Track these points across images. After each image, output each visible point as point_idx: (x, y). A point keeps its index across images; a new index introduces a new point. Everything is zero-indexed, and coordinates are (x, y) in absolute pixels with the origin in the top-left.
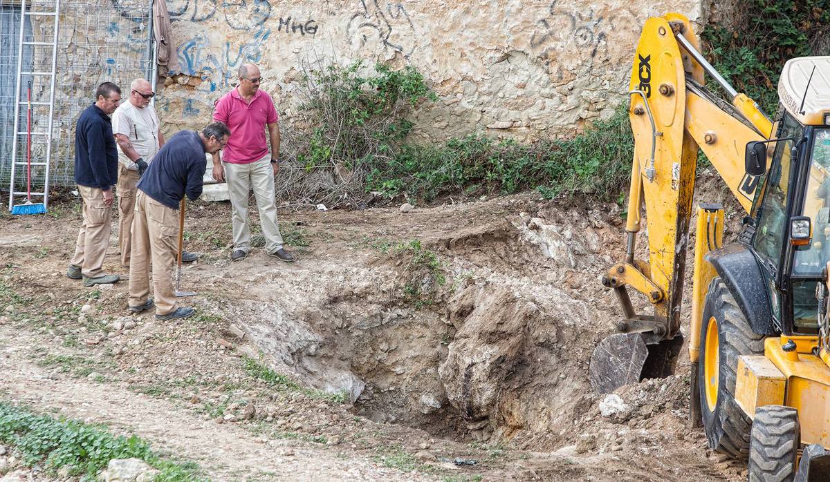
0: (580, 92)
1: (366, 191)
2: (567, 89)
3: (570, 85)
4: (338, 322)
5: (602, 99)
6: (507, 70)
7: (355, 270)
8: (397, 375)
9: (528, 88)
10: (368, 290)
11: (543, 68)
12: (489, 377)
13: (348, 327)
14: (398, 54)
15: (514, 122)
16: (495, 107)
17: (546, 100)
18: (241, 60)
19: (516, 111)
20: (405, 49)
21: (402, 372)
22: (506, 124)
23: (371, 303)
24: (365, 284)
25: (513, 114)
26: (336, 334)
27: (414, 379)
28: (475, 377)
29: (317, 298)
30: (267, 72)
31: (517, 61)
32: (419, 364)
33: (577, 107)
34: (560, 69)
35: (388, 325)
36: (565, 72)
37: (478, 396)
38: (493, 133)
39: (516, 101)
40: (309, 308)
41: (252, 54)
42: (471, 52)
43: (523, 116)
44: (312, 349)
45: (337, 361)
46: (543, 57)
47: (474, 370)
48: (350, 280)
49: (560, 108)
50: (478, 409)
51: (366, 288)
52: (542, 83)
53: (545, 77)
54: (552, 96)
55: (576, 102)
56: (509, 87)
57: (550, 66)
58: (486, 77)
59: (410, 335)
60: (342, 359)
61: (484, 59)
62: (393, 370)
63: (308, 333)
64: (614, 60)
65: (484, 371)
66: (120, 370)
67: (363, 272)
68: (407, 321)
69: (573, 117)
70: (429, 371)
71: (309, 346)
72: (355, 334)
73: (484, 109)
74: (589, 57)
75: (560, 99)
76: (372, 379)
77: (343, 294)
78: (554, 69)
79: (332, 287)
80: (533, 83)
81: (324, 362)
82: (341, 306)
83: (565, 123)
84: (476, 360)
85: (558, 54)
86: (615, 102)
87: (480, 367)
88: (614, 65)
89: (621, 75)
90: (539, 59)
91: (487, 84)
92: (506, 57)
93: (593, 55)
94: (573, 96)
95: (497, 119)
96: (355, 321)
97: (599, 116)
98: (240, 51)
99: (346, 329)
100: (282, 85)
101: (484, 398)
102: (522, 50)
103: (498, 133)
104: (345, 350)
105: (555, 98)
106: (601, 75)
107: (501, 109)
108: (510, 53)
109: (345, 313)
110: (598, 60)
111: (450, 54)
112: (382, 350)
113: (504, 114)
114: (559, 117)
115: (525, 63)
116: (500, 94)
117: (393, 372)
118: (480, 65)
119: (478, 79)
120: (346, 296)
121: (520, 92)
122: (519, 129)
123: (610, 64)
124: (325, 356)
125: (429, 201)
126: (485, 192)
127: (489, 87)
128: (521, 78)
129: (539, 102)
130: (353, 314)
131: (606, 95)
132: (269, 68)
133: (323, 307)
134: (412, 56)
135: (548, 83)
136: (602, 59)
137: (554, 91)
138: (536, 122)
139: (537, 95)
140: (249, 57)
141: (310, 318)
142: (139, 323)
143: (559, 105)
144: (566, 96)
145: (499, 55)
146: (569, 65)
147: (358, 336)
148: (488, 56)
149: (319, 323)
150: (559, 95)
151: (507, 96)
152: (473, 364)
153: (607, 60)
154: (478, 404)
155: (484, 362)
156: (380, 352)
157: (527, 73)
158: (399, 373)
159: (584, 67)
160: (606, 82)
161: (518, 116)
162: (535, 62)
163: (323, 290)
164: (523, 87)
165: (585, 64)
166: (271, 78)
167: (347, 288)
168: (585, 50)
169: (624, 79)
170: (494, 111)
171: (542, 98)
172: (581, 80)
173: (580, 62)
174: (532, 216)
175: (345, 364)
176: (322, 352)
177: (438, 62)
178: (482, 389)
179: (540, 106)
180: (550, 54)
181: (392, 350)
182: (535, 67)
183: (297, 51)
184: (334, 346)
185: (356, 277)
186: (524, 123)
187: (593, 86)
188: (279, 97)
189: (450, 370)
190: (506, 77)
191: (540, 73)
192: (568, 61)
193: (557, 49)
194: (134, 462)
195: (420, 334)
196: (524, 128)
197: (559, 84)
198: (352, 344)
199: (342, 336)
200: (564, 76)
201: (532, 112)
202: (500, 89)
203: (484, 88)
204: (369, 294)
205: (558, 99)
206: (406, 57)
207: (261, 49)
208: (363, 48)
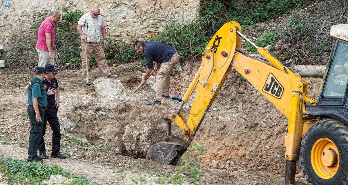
0: (149, 20)
1: (63, 63)
2: (144, 19)
3: (145, 17)
4: (79, 118)
5: (158, 23)
6: (118, 11)
7: (82, 96)
8: (102, 140)
9: (127, 19)
10: (89, 104)
11: (134, 10)
12: (148, 140)
13: (83, 120)
14: (71, 5)
15: (121, 33)
16: (113, 26)
17: (135, 24)
18: (2, 7)
19: (121, 29)
20: (74, 2)
21: (104, 138)
22: (118, 34)
23: (90, 110)
24: (87, 102)
25: (121, 30)
26: (79, 123)
27: (109, 141)
28: (141, 140)
29: (70, 108)
30: (14, 12)
31: (122, 7)
32: (111, 135)
33: (148, 27)
34: (141, 11)
35: (98, 119)
36: (143, 12)
37: (142, 148)
38: (112, 38)
39: (122, 24)
40: (68, 112)
41: (7, 4)
42: (103, 3)
43: (125, 30)
44: (72, 129)
45: (81, 134)
46: (134, 5)
47: (141, 137)
48: (80, 100)
49: (141, 27)
50: (142, 153)
51: (88, 103)
52: (133, 16)
53: (134, 14)
54: (137, 22)
55: (147, 24)
56: (119, 18)
57: (136, 9)
58: (109, 14)
59: (106, 123)
60: (82, 133)
61: (108, 7)
62: (100, 138)
63: (70, 123)
64: (163, 7)
65: (145, 137)
66: (11, 139)
67: (85, 97)
68: (105, 117)
69: (146, 31)
70: (116, 138)
71: (70, 128)
72: (86, 123)
73: (108, 27)
74: (153, 6)
75: (141, 23)
76: (92, 142)
77: (79, 106)
78: (138, 11)
79: (74, 103)
80: (129, 17)
81: (76, 135)
82: (79, 111)
83: (143, 33)
84: (141, 132)
85: (140, 4)
86: (164, 24)
87: (143, 135)
88: (164, 9)
89: (167, 13)
90: (132, 6)
91: (110, 17)
92: (118, 6)
93: (155, 5)
94: (146, 22)
95: (114, 32)
96: (86, 118)
97: (157, 30)
98: (2, 3)
99: (82, 120)
100: (21, 18)
101: (145, 148)
102: (125, 3)
103: (114, 38)
104: (83, 130)
105: (138, 23)
106: (158, 13)
107: (115, 28)
108: (119, 4)
109: (81, 114)
110: (157, 7)
111: (94, 4)
112: (96, 129)
113: (117, 30)
114: (140, 31)
115: (126, 8)
116: (115, 21)
117: (101, 139)
118: (107, 9)
119: (106, 15)
120: (80, 107)
121: (124, 20)
122: (123, 36)
123: (162, 8)
124: (76, 132)
125: (91, 67)
126: (115, 63)
127: (111, 18)
128: (124, 14)
129: (132, 24)
130: (84, 114)
131: (160, 21)
132: (15, 11)
133: (73, 112)
134: (78, 5)
135: (135, 17)
136: (158, 6)
137: (138, 20)
138: (130, 33)
139: (131, 22)
140: (6, 6)
141: (69, 116)
142: (6, 119)
143: (140, 26)
144: (143, 22)
145: (114, 5)
146: (144, 9)
147: (87, 124)
148: (110, 5)
149: (72, 118)
150: (140, 21)
151: (118, 22)
152: (140, 134)
153: (161, 7)
154: (142, 151)
155: (145, 133)
156: (95, 130)
157: (126, 12)
158: (103, 139)
159: (151, 10)
160: (160, 16)
161: (123, 31)
162: (130, 8)
163: (71, 105)
164: (125, 18)
165: (152, 8)
166: (15, 15)
167: (81, 104)
168: (151, 3)
169: (168, 15)
170: (113, 28)
171: (133, 23)
172: (150, 15)
173: (149, 8)
174: (142, 73)
175: (84, 135)
176: (75, 131)
177: (88, 8)
178: (145, 145)
179: (132, 26)
180: (136, 4)
181: (100, 129)
182: (130, 10)
183: (27, 3)
184: (79, 128)
185: (83, 99)
186: (126, 33)
187: (154, 18)
188: (19, 23)
189: (128, 137)
190: (117, 13)
191: (132, 12)
192: (144, 7)
193: (139, 2)
194: (59, 176)
195: (111, 122)
196: (125, 36)
197: (140, 17)
198: (85, 127)
199: (81, 124)
200: (142, 13)
201: (129, 29)
202: (115, 19)
203: (108, 19)
204: (89, 106)
205: (140, 23)
206: (75, 6)
207: (11, 2)
208: (56, 2)
